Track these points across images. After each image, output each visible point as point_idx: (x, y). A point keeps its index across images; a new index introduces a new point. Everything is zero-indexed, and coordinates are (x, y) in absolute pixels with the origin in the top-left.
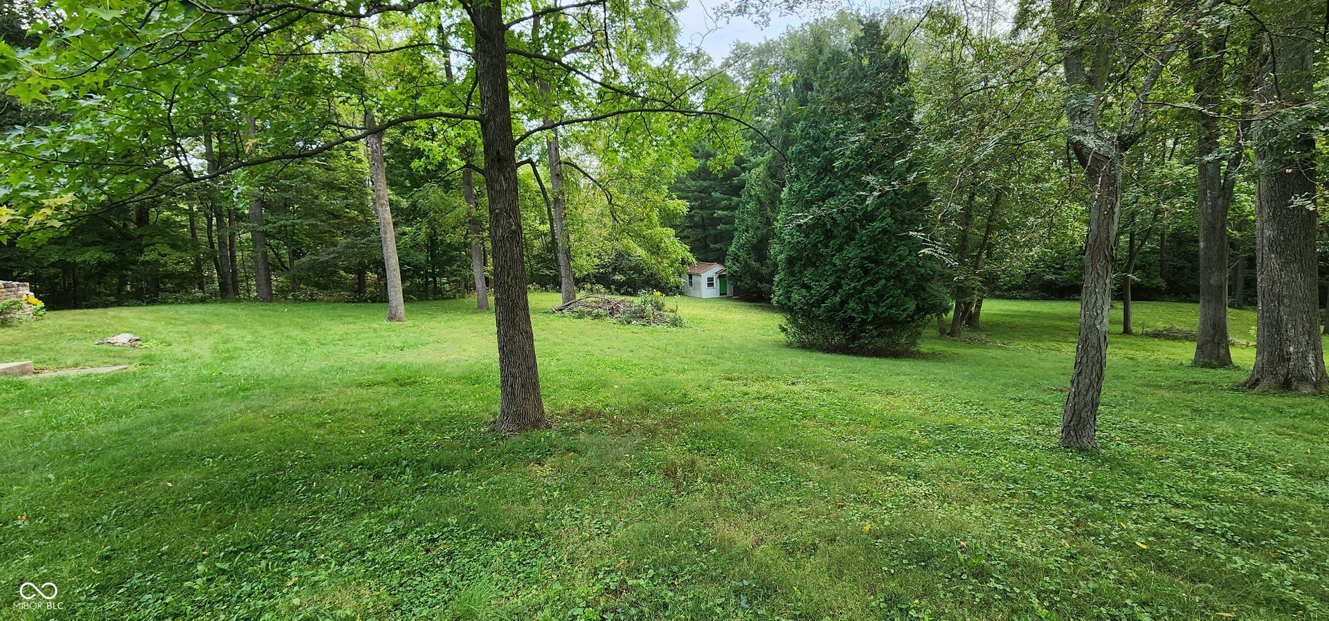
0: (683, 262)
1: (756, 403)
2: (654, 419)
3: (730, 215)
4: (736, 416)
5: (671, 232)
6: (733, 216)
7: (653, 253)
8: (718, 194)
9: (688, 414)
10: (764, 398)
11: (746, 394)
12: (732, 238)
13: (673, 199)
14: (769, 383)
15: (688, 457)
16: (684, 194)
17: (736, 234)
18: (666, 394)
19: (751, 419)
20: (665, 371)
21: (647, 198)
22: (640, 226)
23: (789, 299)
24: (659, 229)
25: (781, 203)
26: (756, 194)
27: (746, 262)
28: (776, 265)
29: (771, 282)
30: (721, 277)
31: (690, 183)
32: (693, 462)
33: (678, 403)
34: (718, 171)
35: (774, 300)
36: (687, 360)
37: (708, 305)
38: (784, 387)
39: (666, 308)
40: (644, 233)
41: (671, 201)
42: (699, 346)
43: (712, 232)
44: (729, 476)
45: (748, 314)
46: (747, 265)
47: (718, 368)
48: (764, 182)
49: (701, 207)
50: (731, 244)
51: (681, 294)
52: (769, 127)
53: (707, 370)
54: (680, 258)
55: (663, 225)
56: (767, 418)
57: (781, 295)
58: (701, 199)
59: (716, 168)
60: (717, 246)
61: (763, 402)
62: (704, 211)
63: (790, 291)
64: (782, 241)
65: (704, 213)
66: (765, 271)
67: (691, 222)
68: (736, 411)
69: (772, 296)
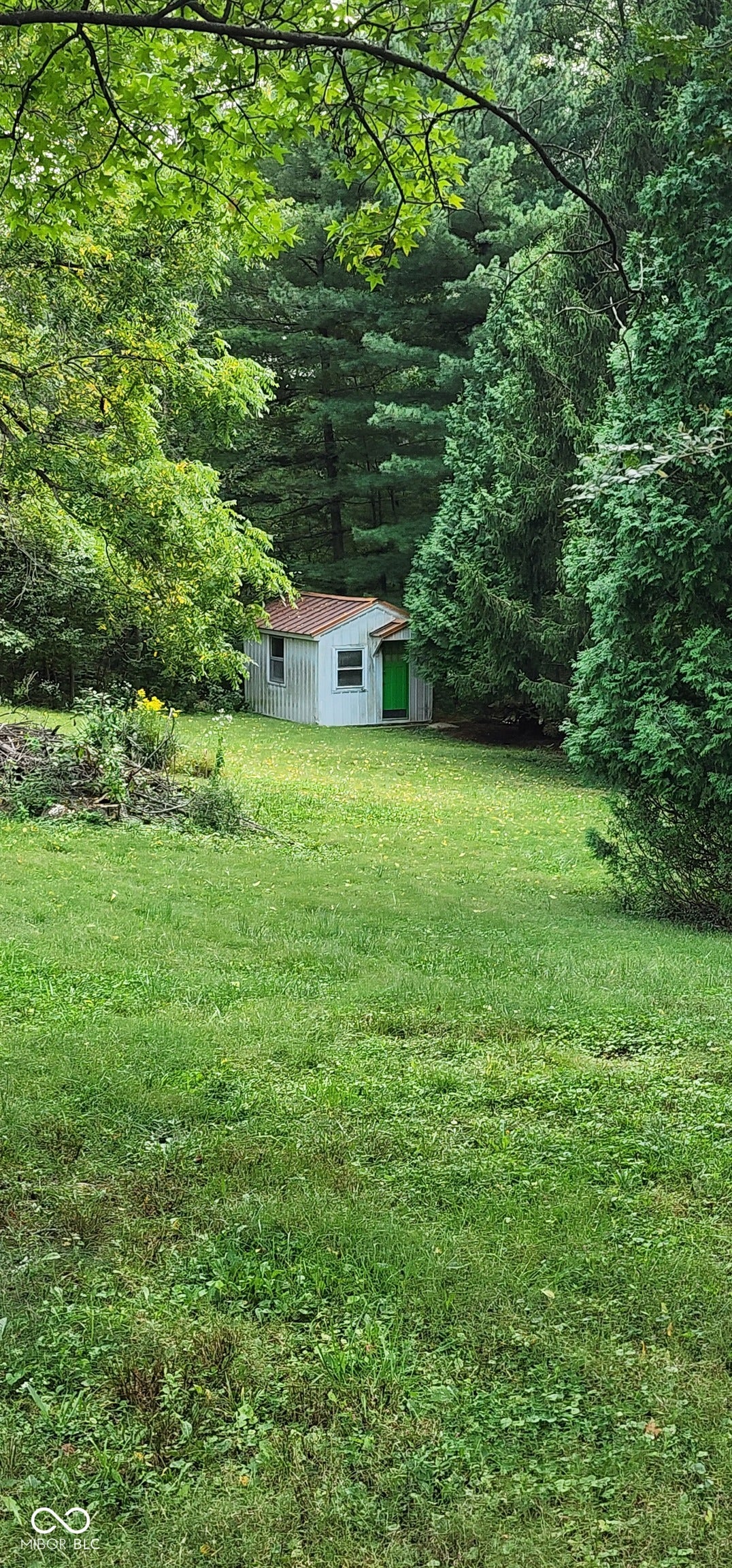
0: (249, 592)
1: (480, 1120)
2: (100, 1179)
3: (428, 419)
4: (403, 1169)
5: (206, 476)
6: (439, 427)
7: (137, 555)
8: (388, 340)
9: (227, 1163)
10: (511, 1103)
11: (446, 1087)
12: (433, 506)
13: (216, 355)
14: (533, 1045)
15: (211, 1325)
16: (260, 337)
17: (449, 492)
18: (149, 1084)
19: (457, 1180)
20: (158, 995)
21: (116, 346)
22: (90, 451)
23: (626, 737)
24: (159, 464)
25: (612, 387)
26: (525, 348)
27: (481, 599)
28: (585, 612)
29: (564, 673)
30: (389, 649)
31: (287, 295)
32: (227, 1347)
33: (194, 1117)
34: (368, 261)
35: (575, 739)
36: (245, 957)
37: (340, 750)
38: (586, 1062)
39: (179, 760)
40: (106, 477)
41: (207, 362)
42: (293, 903)
43: (363, 482)
44: (352, 1398)
45: (482, 790)
46: (483, 609)
47: (354, 989)
48: (557, 301)
49: (323, 389)
50: (427, 531)
51: (241, 707)
52: (579, 97)
53: (312, 995)
54: (236, 575)
55: (178, 448)
56: (515, 1180)
57: (599, 723)
58: (325, 356)
59: (358, 249)
60: (380, 534)
61: (505, 1117)
62: (333, 403)
63: (628, 711)
64: (607, 526)
65: (336, 411)
66: (548, 633)
67: (284, 440)
68: (403, 1153)
69: (565, 726)
